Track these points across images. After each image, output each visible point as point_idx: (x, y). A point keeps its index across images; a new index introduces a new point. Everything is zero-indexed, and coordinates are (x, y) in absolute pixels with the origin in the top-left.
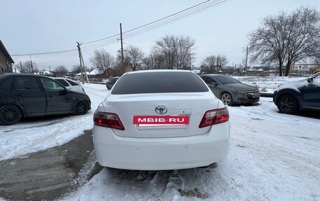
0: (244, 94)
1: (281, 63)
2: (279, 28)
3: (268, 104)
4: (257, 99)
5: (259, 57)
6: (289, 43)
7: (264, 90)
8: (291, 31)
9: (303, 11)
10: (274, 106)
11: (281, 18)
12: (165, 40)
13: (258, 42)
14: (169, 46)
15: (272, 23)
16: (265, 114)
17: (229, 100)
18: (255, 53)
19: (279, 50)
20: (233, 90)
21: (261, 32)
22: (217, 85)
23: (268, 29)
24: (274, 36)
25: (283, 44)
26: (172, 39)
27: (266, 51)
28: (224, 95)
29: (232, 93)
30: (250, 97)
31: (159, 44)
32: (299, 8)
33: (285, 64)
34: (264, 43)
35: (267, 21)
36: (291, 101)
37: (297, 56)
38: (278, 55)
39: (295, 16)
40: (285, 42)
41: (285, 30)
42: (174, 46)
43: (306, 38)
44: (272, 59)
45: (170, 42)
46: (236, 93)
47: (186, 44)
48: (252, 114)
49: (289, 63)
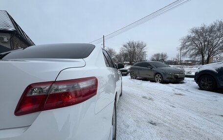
0: (171, 75)
1: (203, 57)
2: (201, 34)
3: (191, 82)
4: (183, 79)
5: (188, 53)
6: (208, 44)
7: (189, 73)
8: (210, 36)
9: (218, 23)
10: (196, 84)
11: (203, 28)
12: (128, 44)
13: (187, 44)
14: (131, 47)
15: (196, 32)
16: (187, 90)
17: (161, 79)
18: (185, 51)
19: (202, 49)
20: (164, 72)
21: (189, 37)
22: (152, 68)
23: (194, 35)
24: (198, 40)
25: (205, 45)
26: (133, 43)
27: (192, 49)
28: (157, 76)
29: (162, 74)
30: (177, 77)
31: (125, 46)
32: (215, 21)
33: (206, 58)
34: (191, 45)
35: (193, 30)
36: (210, 80)
37: (214, 52)
38: (201, 52)
39: (213, 27)
40: (206, 43)
41: (205, 36)
42: (134, 47)
43: (221, 41)
44: (196, 55)
45: (131, 45)
46: (165, 74)
47: (141, 46)
48: (176, 90)
49: (209, 56)
